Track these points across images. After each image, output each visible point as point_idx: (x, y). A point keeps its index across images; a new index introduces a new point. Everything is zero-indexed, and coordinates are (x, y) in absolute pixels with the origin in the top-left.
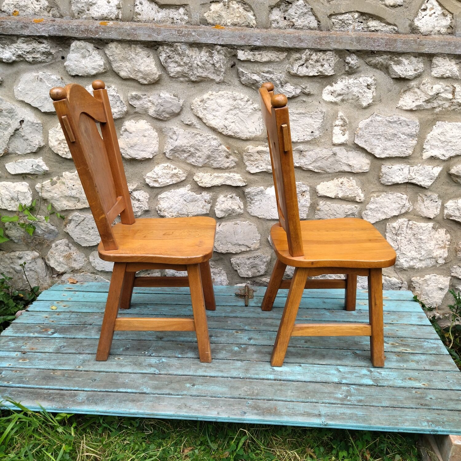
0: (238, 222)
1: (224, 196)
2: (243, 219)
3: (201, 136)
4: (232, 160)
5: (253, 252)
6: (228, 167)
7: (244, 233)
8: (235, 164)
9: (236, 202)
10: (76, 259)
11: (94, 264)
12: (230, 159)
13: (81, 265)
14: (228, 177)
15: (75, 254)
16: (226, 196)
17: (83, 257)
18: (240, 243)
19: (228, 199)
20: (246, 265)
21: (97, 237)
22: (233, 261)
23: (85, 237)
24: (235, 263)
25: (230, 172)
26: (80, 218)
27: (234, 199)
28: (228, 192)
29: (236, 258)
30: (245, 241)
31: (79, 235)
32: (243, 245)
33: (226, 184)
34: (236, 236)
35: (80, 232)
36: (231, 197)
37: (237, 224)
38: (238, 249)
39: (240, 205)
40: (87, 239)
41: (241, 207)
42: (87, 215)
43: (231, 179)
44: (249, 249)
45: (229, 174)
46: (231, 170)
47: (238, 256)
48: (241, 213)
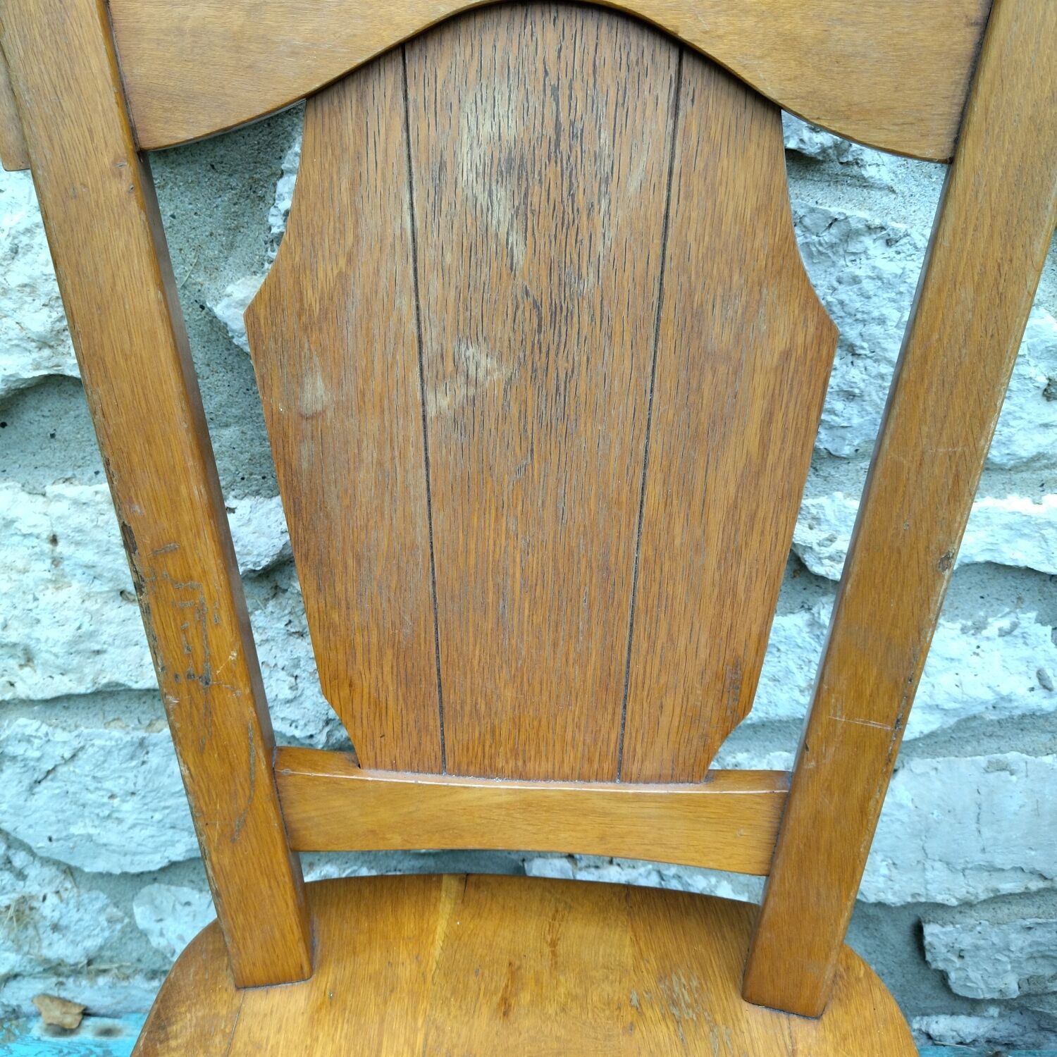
0: (1012, 756)
1: (964, 630)
2: (1045, 738)
3: (889, 243)
6: (1039, 457)
7: (1037, 813)
9: (1025, 652)
10: (63, 923)
11: (163, 942)
13: (92, 944)
14: (1029, 521)
15: (52, 899)
16: (979, 627)
17: (98, 905)
18: (999, 861)
19: (984, 644)
20: (1007, 953)
21: (171, 832)
22: (937, 936)
23: (92, 831)
24: (946, 946)
25: (1042, 485)
26: (48, 749)
27: (1021, 641)
28: (992, 605)
29: (958, 926)
30: (1036, 850)
31: (61, 826)
32: (1015, 869)
33: (998, 560)
34: (987, 833)
35: (63, 811)
36: (1003, 633)
37: (1003, 767)
38: (979, 887)
39: (1049, 673)
40: (104, 841)
41: (1050, 682)
42: (89, 735)
43: (1043, 532)
44: (1041, 884)
45: (1037, 497)
46: (1050, 477)
47: (972, 917)
48: (1041, 710)
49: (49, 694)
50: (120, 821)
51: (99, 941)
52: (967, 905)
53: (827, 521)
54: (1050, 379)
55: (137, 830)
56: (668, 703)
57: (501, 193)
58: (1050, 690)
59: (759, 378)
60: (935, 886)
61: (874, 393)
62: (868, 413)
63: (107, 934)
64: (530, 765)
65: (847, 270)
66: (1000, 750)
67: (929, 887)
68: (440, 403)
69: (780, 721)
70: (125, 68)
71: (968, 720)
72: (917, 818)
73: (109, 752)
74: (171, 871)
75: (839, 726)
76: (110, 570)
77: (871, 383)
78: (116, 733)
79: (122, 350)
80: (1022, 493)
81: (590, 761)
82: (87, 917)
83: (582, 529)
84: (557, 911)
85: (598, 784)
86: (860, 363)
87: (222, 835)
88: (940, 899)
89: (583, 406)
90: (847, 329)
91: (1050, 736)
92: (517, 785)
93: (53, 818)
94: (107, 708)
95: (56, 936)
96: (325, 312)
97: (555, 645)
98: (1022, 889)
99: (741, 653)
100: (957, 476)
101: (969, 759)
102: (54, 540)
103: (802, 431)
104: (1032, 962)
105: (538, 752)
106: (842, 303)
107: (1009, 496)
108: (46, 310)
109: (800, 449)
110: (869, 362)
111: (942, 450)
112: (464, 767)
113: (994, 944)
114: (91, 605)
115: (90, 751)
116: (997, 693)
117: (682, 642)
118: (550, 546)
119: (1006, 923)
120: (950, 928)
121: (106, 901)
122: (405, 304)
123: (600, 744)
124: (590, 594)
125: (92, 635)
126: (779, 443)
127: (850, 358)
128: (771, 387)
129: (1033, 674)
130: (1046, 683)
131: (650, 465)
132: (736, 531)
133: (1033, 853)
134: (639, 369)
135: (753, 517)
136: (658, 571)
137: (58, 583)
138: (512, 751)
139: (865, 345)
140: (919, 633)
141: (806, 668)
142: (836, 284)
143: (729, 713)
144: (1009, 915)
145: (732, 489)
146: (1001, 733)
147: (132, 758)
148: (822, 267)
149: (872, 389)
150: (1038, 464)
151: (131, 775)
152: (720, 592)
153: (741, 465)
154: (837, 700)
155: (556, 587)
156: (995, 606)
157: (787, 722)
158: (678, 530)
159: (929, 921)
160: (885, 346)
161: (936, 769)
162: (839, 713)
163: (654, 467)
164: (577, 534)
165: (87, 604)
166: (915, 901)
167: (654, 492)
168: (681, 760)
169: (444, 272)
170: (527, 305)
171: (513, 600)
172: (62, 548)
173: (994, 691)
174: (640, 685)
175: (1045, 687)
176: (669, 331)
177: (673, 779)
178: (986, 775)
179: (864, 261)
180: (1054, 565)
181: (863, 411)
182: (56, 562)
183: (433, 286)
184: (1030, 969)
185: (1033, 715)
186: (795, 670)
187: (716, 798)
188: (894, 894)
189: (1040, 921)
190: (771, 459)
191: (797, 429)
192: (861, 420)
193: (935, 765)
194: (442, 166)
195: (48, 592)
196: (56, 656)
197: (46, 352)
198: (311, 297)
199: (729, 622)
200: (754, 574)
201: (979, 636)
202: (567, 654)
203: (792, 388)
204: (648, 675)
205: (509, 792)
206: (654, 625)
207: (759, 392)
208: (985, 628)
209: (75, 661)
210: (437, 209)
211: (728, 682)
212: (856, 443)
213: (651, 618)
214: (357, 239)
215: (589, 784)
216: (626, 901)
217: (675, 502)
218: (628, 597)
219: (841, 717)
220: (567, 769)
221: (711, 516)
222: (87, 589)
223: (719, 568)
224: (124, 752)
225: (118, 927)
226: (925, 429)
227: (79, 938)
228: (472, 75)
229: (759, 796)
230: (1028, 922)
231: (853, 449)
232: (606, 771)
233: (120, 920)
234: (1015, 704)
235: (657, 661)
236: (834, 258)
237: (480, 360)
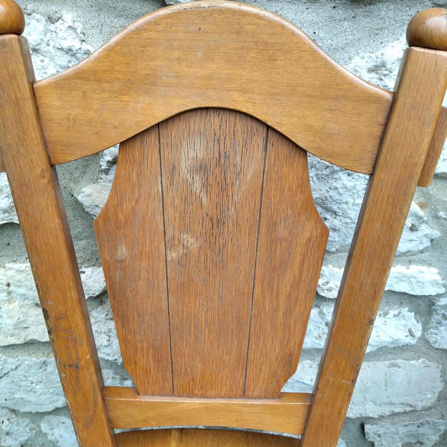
0: (399, 361)
2: (412, 354)
4: (426, 236)
5: (418, 413)
6: (408, 252)
7: (409, 382)
8: (429, 244)
9: (403, 322)
10: (11, 431)
11: (53, 438)
12: (420, 234)
13: (23, 439)
14: (404, 276)
15: (6, 422)
16: (386, 314)
17: (26, 423)
18: (394, 401)
19: (388, 320)
20: (398, 435)
21: (56, 397)
22: (370, 429)
23: (24, 396)
24: (373, 433)
25: (410, 262)
26: (6, 365)
27: (402, 318)
28: (391, 305)
29: (378, 425)
30: (408, 396)
31: (11, 394)
32: (400, 404)
33: (393, 290)
34: (389, 390)
35: (11, 389)
36: (395, 316)
37: (395, 365)
38: (386, 411)
39: (413, 330)
40: (29, 400)
41: (414, 334)
42: (22, 360)
43: (410, 279)
44: (411, 409)
45: (408, 266)
46: (413, 259)
47: (383, 421)
48: (410, 344)
49: (6, 344)
50: (35, 392)
51: (26, 438)
52: (381, 417)
53: (326, 276)
54: (412, 224)
55: (42, 396)
56: (263, 369)
57: (197, 178)
58: (414, 336)
59: (298, 248)
60: (369, 411)
61: (344, 229)
62: (342, 236)
63: (29, 435)
64: (208, 393)
65: (333, 184)
66: (394, 359)
67: (366, 411)
68: (173, 255)
69: (307, 349)
70: (45, 134)
71: (381, 348)
72: (362, 385)
73: (31, 366)
74: (57, 411)
75: (331, 381)
76: (32, 296)
77: (342, 225)
78: (34, 359)
79: (44, 243)
80: (402, 265)
81: (232, 390)
82: (21, 429)
83: (229, 303)
84: (218, 445)
85: (236, 400)
86: (338, 218)
87: (83, 425)
88: (371, 415)
89: (229, 257)
90: (333, 206)
91: (414, 353)
92: (203, 401)
93: (7, 392)
94: (30, 348)
95: (8, 437)
96: (126, 222)
97: (218, 347)
98: (403, 411)
99: (292, 349)
100: (375, 291)
101: (382, 362)
102: (8, 285)
103: (316, 268)
104: (407, 437)
105: (211, 387)
106: (331, 197)
107: (397, 266)
108: (7, 199)
109: (315, 274)
110: (342, 218)
111: (369, 281)
112: (181, 394)
113: (392, 432)
114: (24, 310)
115: (23, 366)
116: (393, 339)
117: (269, 346)
118: (216, 309)
119: (397, 424)
120: (375, 426)
121: (29, 422)
122: (159, 219)
123: (236, 384)
124: (232, 328)
125: (24, 321)
126: (306, 272)
127: (334, 216)
128: (303, 252)
129: (407, 330)
130: (412, 334)
131: (256, 279)
132: (290, 304)
133: (407, 397)
134: (251, 243)
135: (296, 299)
136: (259, 319)
137: (10, 301)
138: (201, 387)
139: (340, 211)
140: (361, 348)
141: (318, 330)
142: (329, 190)
143: (287, 372)
144: (398, 421)
145: (288, 289)
146: (395, 352)
147: (40, 368)
148: (323, 183)
149: (343, 228)
150: (408, 254)
151: (40, 375)
152: (284, 327)
153: (292, 279)
154: (329, 371)
155: (219, 325)
156: (392, 306)
157: (310, 349)
158: (267, 303)
159: (367, 424)
160: (348, 212)
161: (369, 366)
162: (330, 377)
163: (258, 281)
164: (227, 305)
165: (22, 309)
166: (361, 416)
167: (258, 289)
168: (268, 390)
169: (174, 206)
170: (207, 219)
171: (202, 330)
172: (12, 288)
173: (392, 338)
174: (252, 362)
175: (412, 335)
176: (263, 230)
177: (265, 397)
178: (389, 369)
179: (339, 181)
180: (415, 291)
181: (339, 236)
182: (9, 293)
183: (170, 212)
184: (407, 440)
185: (407, 345)
186: (313, 330)
187: (283, 406)
188: (353, 414)
189: (410, 423)
190: (304, 278)
191: (314, 267)
192: (338, 239)
193: (369, 365)
194: (174, 168)
195: (6, 305)
196: (9, 330)
197: (7, 214)
198: (121, 216)
199: (287, 338)
200: (297, 320)
201: (385, 317)
202: (223, 350)
203: (311, 252)
204: (255, 358)
205: (200, 404)
206: (258, 339)
207: (299, 253)
208: (388, 314)
209: (17, 332)
210: (172, 184)
211: (287, 361)
212: (337, 247)
213: (257, 337)
214: (140, 195)
215: (231, 400)
216: (247, 440)
217: (266, 293)
218: (247, 329)
219: (331, 378)
220: (223, 394)
221: (280, 299)
222: (22, 303)
223: (283, 318)
224: (37, 366)
225: (34, 431)
226: (363, 273)
227: (17, 437)
228: (186, 134)
229: (299, 405)
230: (406, 423)
231: (336, 249)
232: (238, 394)
233: (36, 429)
234: (400, 342)
235: (259, 353)
236: (328, 180)
237: (189, 240)
